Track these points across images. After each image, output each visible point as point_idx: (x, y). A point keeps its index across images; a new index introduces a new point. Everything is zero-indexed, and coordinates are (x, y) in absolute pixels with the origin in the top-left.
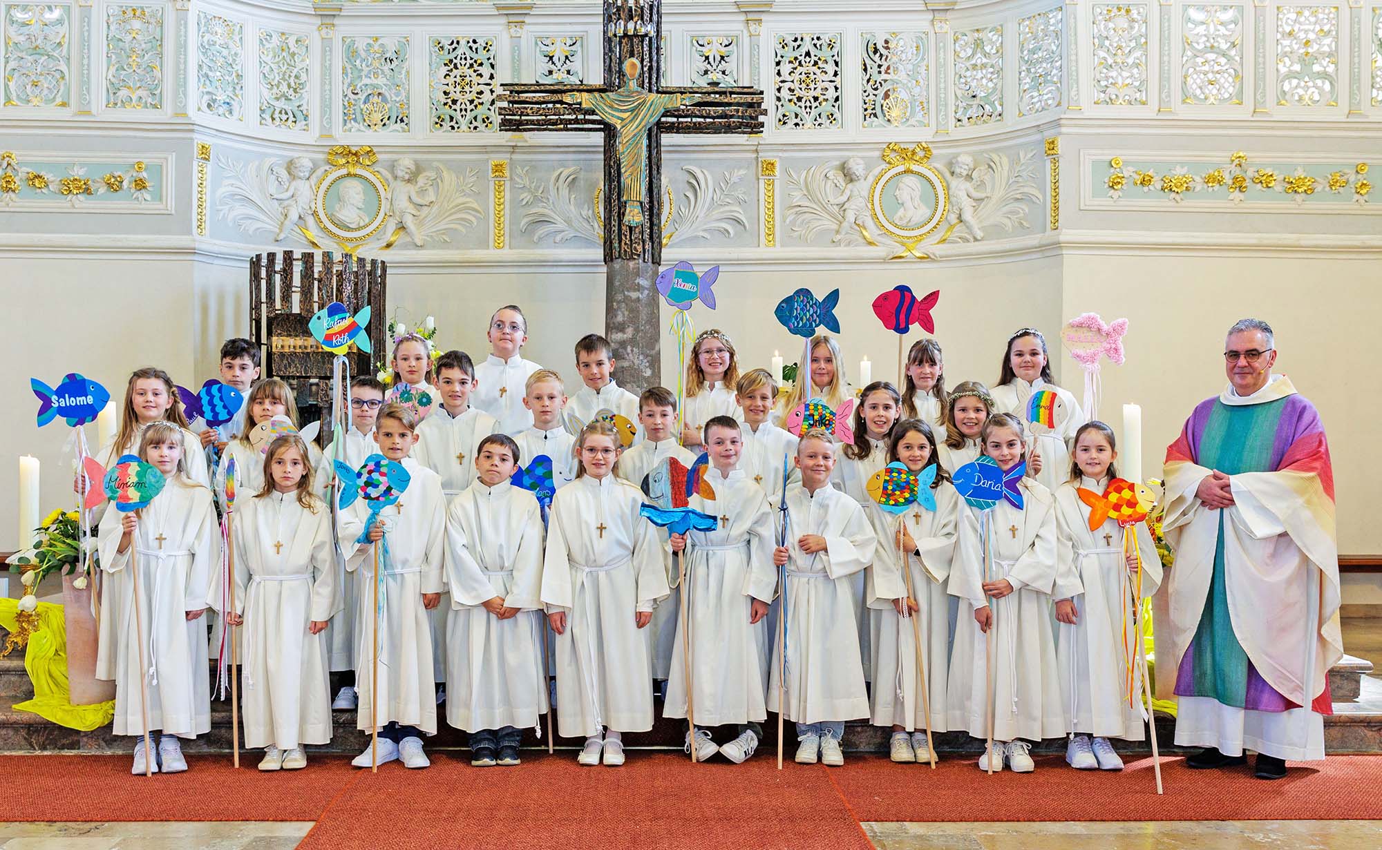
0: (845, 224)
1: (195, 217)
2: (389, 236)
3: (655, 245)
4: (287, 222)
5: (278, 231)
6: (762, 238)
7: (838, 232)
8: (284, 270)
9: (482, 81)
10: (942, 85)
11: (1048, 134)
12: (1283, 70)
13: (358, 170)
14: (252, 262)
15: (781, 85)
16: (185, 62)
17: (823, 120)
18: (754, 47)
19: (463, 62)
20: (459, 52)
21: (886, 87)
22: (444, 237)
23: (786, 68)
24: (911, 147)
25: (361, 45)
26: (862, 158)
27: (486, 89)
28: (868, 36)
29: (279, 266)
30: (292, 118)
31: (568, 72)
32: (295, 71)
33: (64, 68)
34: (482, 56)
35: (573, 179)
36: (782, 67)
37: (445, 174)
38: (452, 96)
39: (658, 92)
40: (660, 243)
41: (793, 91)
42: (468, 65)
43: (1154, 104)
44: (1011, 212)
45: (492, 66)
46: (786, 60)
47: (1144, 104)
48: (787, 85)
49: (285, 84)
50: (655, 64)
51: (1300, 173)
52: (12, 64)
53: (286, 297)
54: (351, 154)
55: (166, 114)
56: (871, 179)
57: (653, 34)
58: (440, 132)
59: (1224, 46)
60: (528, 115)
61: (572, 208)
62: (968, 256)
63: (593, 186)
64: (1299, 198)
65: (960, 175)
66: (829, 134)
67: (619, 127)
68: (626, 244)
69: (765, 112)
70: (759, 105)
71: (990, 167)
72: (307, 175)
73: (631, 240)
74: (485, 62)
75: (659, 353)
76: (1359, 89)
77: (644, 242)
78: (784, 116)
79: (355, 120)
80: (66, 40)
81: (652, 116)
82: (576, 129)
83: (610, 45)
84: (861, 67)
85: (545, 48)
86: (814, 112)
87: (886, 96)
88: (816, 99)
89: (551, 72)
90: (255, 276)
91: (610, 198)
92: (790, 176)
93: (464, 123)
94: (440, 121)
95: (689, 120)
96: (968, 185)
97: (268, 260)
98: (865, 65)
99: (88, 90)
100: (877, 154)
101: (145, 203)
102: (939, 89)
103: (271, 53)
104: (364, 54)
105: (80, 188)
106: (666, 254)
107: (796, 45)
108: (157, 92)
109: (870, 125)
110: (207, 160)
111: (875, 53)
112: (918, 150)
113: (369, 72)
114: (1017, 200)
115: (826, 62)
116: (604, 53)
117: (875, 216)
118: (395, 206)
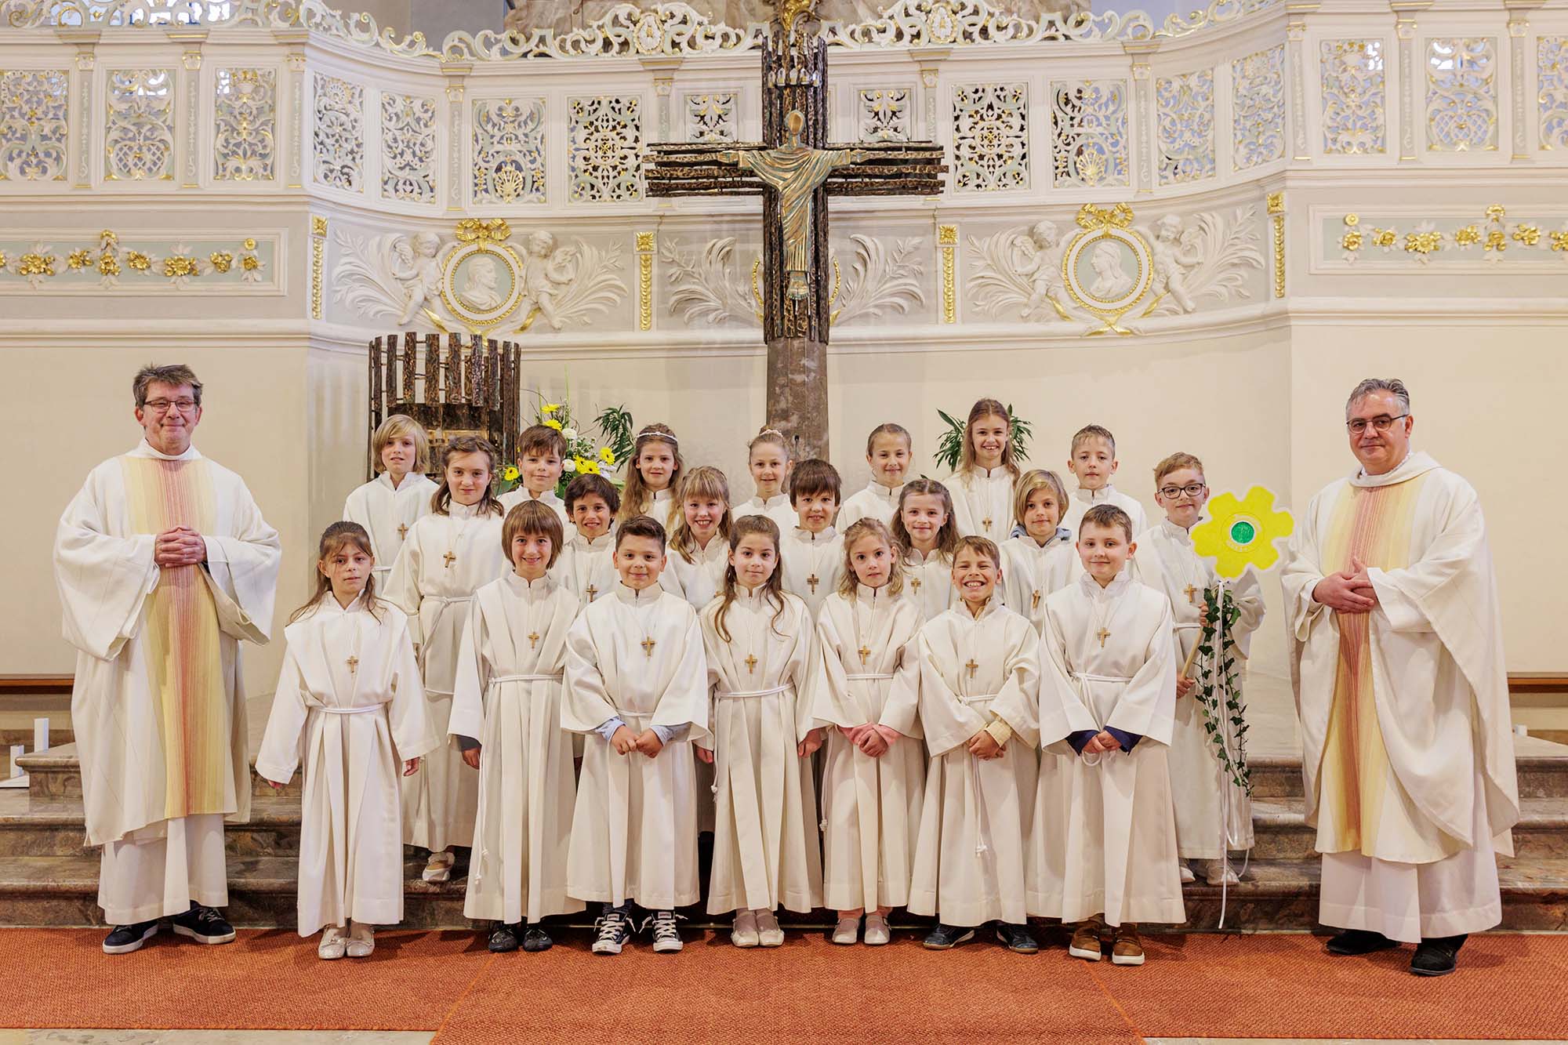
0: (1034, 296)
1: (309, 298)
2: (523, 317)
3: (823, 320)
4: (411, 304)
5: (401, 313)
6: (941, 315)
7: (1026, 305)
8: (407, 354)
9: (626, 144)
10: (1144, 140)
11: (1271, 190)
13: (489, 246)
14: (371, 347)
15: (961, 142)
16: (300, 129)
17: (1009, 180)
18: (930, 101)
19: (605, 124)
20: (600, 113)
21: (1079, 141)
22: (585, 318)
23: (965, 123)
24: (1109, 208)
25: (492, 110)
26: (1053, 222)
27: (631, 153)
28: (1059, 86)
29: (401, 349)
30: (417, 190)
31: (722, 132)
32: (420, 138)
33: (168, 137)
34: (626, 117)
35: (728, 252)
36: (960, 122)
37: (585, 248)
38: (593, 162)
39: (824, 148)
40: (827, 320)
41: (974, 148)
42: (610, 127)
43: (1394, 152)
44: (1229, 279)
45: (637, 128)
46: (965, 114)
47: (1383, 151)
48: (966, 142)
49: (409, 152)
50: (820, 118)
52: (113, 135)
53: (409, 385)
54: (483, 229)
55: (278, 185)
57: (817, 84)
58: (579, 203)
59: (1474, 83)
60: (678, 178)
61: (727, 283)
62: (1176, 331)
63: (748, 257)
65: (1166, 240)
66: (1015, 196)
67: (780, 189)
68: (789, 320)
69: (946, 169)
70: (938, 161)
71: (1202, 228)
72: (433, 251)
73: (795, 316)
74: (629, 124)
75: (827, 444)
77: (809, 317)
78: (964, 176)
79: (486, 191)
80: (172, 106)
81: (817, 175)
82: (731, 193)
83: (770, 98)
84: (1051, 120)
85: (695, 107)
86: (998, 172)
87: (1080, 152)
88: (1000, 157)
89: (702, 134)
90: (375, 362)
91: (771, 270)
92: (972, 244)
93: (606, 192)
94: (580, 191)
95: (858, 180)
96: (1177, 251)
97: (389, 344)
98: (1055, 117)
99: (195, 161)
100: (1072, 217)
101: (255, 283)
102: (1139, 142)
103: (394, 118)
104: (495, 119)
105: (185, 268)
106: (834, 333)
107: (977, 96)
108: (269, 162)
109: (1062, 185)
110: (324, 235)
111: (1066, 104)
112: (1117, 212)
113: (502, 138)
114: (1234, 265)
115: (1011, 115)
116: (764, 107)
117: (1069, 288)
118: (530, 284)
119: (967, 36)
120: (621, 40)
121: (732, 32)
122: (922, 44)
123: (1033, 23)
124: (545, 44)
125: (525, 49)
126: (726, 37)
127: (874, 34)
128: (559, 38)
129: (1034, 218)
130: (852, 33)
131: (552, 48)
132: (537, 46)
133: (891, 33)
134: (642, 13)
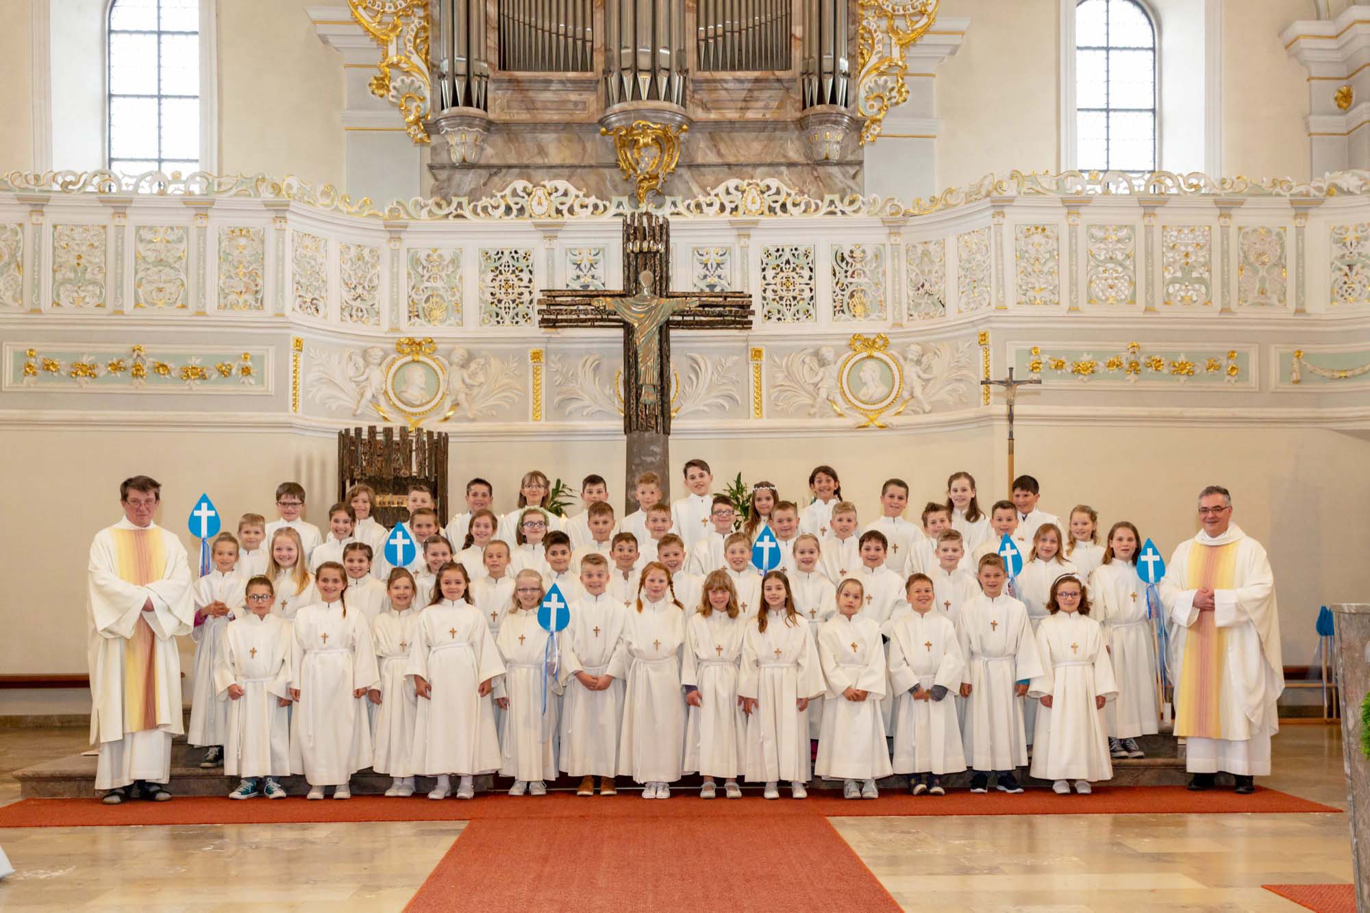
0: (819, 400)
1: (291, 397)
2: (445, 411)
4: (364, 401)
5: (355, 407)
6: (752, 411)
7: (813, 406)
8: (369, 442)
9: (522, 284)
10: (897, 287)
11: (982, 328)
12: (1168, 276)
13: (421, 358)
14: (340, 433)
15: (766, 287)
16: (283, 273)
17: (800, 315)
18: (744, 256)
19: (507, 269)
20: (503, 261)
21: (851, 288)
22: (492, 411)
23: (770, 273)
24: (872, 337)
25: (422, 256)
26: (832, 346)
27: (526, 291)
28: (836, 248)
29: (365, 438)
30: (366, 315)
31: (593, 277)
32: (368, 276)
33: (183, 276)
34: (522, 264)
35: (598, 366)
36: (766, 273)
37: (492, 359)
38: (498, 296)
39: (667, 297)
40: (669, 416)
41: (776, 292)
42: (511, 271)
43: (1065, 304)
44: (953, 390)
45: (531, 272)
46: (770, 266)
47: (1058, 303)
48: (772, 287)
49: (360, 287)
50: (664, 275)
51: (1182, 359)
52: (141, 274)
53: (370, 464)
54: (415, 345)
55: (266, 314)
56: (840, 362)
57: (662, 251)
58: (487, 326)
59: (1120, 257)
60: (562, 315)
61: (597, 387)
62: (920, 426)
63: (613, 370)
64: (1183, 378)
65: (911, 360)
66: (806, 327)
67: (636, 325)
69: (753, 313)
70: (749, 306)
71: (935, 353)
72: (379, 361)
74: (525, 269)
76: (1228, 292)
77: (656, 416)
78: (769, 312)
79: (418, 316)
80: (185, 254)
81: (662, 316)
82: (601, 327)
83: (629, 259)
84: (831, 272)
85: (574, 258)
86: (793, 309)
87: (852, 296)
88: (795, 298)
89: (578, 277)
90: (344, 446)
92: (774, 360)
93: (507, 318)
94: (488, 318)
95: (691, 318)
96: (918, 368)
97: (356, 433)
98: (834, 270)
99: (204, 295)
100: (844, 343)
101: (250, 386)
102: (894, 290)
103: (349, 263)
104: (425, 263)
105: (197, 374)
106: (674, 424)
107: (778, 254)
108: (259, 296)
109: (839, 319)
110: (300, 350)
111: (842, 260)
112: (878, 340)
113: (430, 277)
114: (957, 380)
115: (802, 268)
116: (624, 266)
117: (843, 394)
118: (451, 386)
119: (772, 210)
120: (519, 206)
121: (600, 203)
122: (739, 216)
123: (819, 202)
124: (462, 208)
125: (446, 211)
126: (596, 207)
127: (704, 207)
128: (472, 204)
129: (820, 343)
130: (689, 205)
131: (467, 212)
132: (456, 210)
133: (717, 206)
134: (534, 187)
